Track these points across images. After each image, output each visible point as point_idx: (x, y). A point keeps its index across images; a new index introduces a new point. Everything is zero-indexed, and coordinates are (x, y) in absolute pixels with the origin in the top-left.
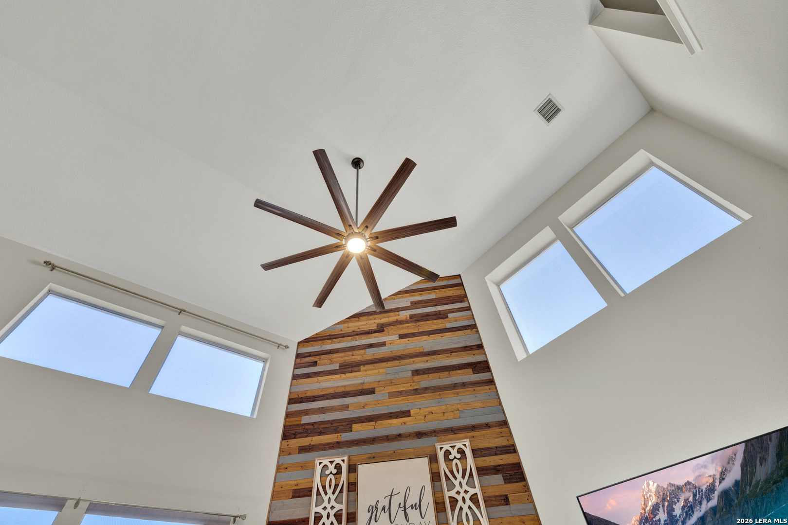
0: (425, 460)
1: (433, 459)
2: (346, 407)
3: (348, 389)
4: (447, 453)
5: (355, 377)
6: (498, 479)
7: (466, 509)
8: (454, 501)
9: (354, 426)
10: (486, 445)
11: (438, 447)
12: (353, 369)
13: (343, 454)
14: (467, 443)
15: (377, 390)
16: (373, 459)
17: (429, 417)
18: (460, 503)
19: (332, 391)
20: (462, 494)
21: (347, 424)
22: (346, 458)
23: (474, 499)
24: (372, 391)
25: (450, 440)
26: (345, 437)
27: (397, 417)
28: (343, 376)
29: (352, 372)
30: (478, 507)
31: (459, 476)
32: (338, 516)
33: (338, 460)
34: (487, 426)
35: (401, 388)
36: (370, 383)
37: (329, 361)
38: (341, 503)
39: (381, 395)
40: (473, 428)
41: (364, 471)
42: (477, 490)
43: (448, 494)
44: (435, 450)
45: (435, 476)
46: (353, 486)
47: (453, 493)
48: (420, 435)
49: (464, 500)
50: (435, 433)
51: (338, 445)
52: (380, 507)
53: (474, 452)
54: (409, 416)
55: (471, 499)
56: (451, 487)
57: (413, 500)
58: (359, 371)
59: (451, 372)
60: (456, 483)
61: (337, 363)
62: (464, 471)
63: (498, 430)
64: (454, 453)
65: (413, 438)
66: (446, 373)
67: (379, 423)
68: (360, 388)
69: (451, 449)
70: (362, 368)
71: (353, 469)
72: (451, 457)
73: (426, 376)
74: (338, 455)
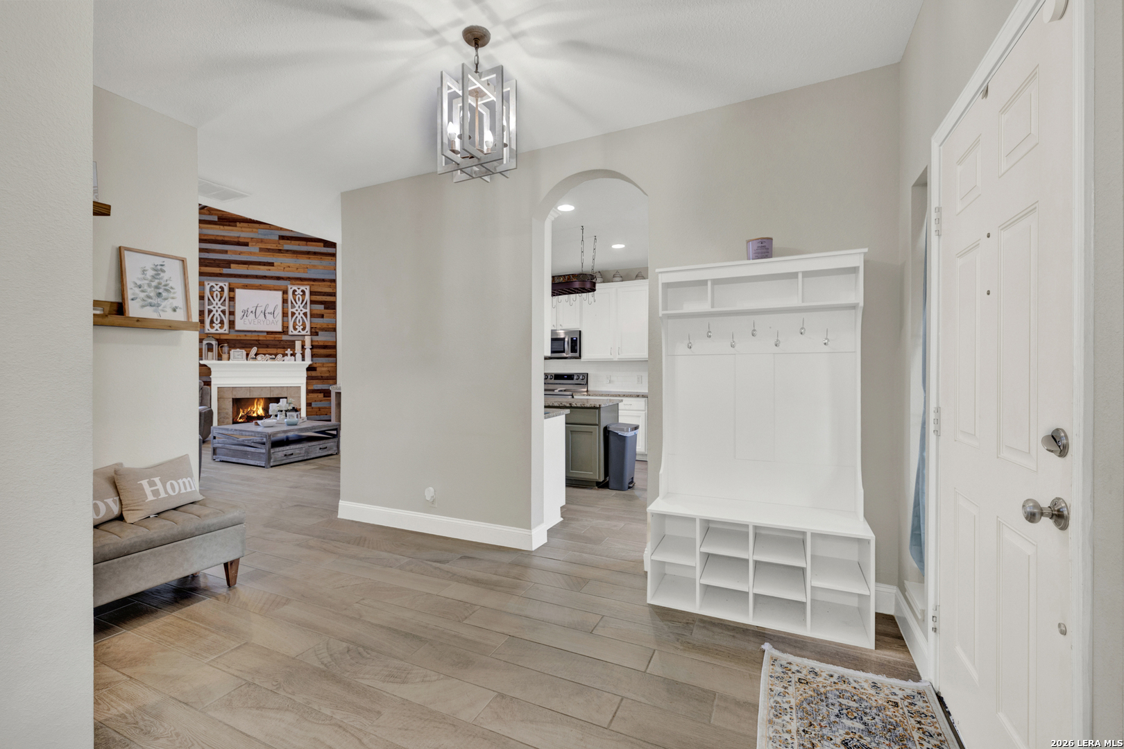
0: (280, 293)
1: (285, 292)
2: (226, 252)
3: (226, 239)
4: (294, 291)
5: (232, 230)
6: (321, 307)
7: (299, 317)
8: (293, 314)
9: (232, 265)
10: (320, 290)
11: (289, 287)
12: (230, 224)
13: (225, 281)
14: (308, 287)
15: (250, 244)
16: (246, 287)
17: (287, 269)
18: (297, 314)
19: (213, 238)
20: (299, 311)
21: (228, 263)
22: (227, 284)
23: (305, 314)
24: (246, 244)
25: (298, 284)
26: (225, 271)
27: (264, 265)
28: (222, 227)
29: (229, 225)
30: (306, 317)
31: (299, 303)
32: (223, 312)
33: (221, 284)
34: (323, 280)
35: (269, 247)
36: (245, 238)
37: (208, 212)
38: (225, 306)
39: (253, 248)
40: (314, 280)
41: (239, 293)
42: (308, 311)
43: (290, 310)
44: (287, 288)
45: (285, 301)
46: (232, 299)
47: (294, 310)
48: (278, 278)
49: (299, 314)
50: (289, 279)
51: (221, 275)
52: (250, 311)
53: (312, 293)
54: (273, 266)
55: (303, 314)
56: (293, 307)
57: (270, 309)
58: (236, 226)
59: (309, 243)
60: (297, 306)
61: (215, 214)
62: (303, 301)
63: (329, 284)
64: (299, 292)
65: (274, 279)
66: (304, 243)
67: (250, 266)
68: (236, 240)
69: (297, 290)
70: (238, 224)
71: (231, 290)
72: (296, 293)
73: (289, 241)
74: (221, 281)
